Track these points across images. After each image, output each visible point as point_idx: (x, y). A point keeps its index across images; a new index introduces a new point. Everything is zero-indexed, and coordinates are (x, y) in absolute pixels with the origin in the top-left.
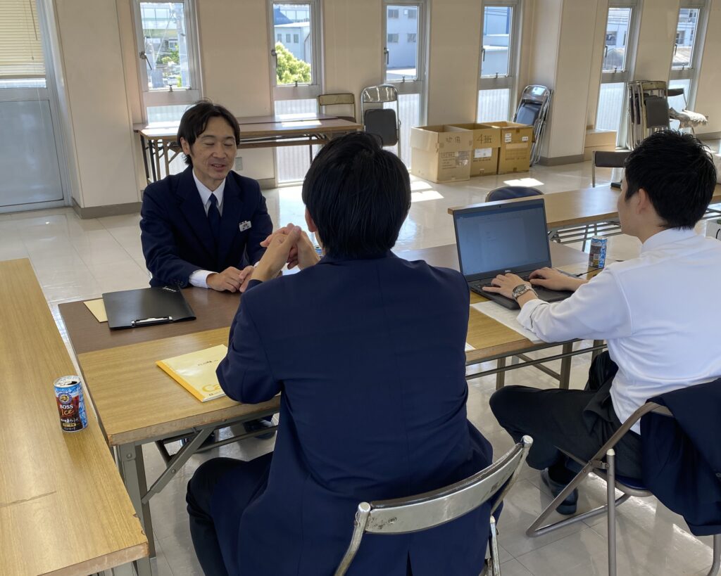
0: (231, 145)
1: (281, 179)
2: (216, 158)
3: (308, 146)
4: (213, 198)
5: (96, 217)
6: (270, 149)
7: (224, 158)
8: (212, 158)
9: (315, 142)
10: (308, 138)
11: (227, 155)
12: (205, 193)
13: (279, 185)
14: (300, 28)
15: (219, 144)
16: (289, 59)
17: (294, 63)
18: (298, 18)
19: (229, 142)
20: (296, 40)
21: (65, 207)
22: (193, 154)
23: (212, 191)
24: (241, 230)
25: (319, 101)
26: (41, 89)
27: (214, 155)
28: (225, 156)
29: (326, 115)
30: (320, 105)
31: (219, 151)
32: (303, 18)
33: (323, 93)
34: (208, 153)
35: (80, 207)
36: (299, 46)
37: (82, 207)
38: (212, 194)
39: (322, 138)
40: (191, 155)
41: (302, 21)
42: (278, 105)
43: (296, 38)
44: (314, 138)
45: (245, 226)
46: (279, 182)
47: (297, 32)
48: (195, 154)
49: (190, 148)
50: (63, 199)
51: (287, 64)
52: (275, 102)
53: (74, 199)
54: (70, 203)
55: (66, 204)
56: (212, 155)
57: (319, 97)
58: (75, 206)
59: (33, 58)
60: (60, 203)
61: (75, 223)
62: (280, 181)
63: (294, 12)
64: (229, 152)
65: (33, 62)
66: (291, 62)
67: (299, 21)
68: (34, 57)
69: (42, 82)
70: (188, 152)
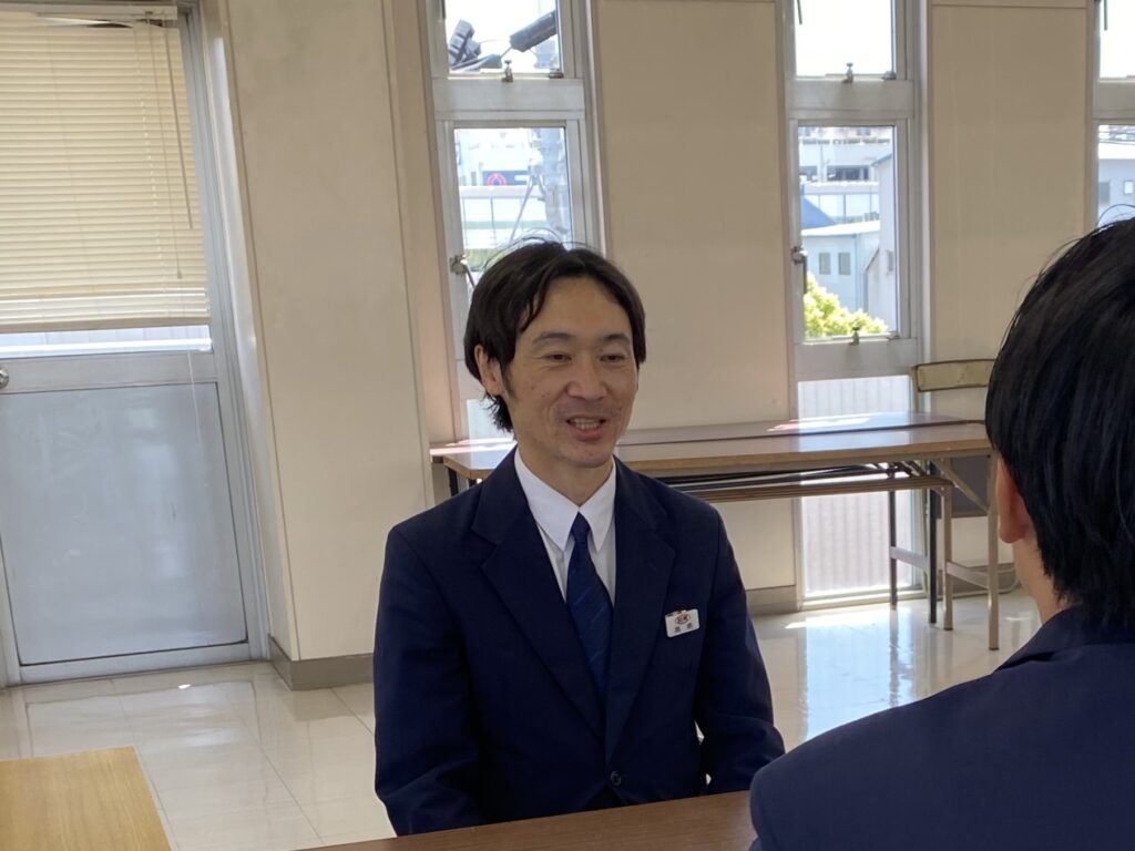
0: (621, 357)
1: (812, 588)
2: (580, 398)
3: (885, 495)
4: (581, 530)
5: (330, 685)
6: (786, 501)
7: (601, 398)
8: (565, 400)
9: (903, 484)
10: (884, 476)
11: (609, 391)
12: (553, 515)
13: (806, 604)
14: (854, 236)
15: (585, 358)
16: (828, 310)
17: (841, 322)
18: (849, 214)
19: (613, 348)
20: (844, 268)
21: (251, 660)
22: (511, 391)
23: (580, 506)
24: (671, 633)
25: (915, 380)
26: (197, 354)
27: (573, 391)
28: (604, 392)
29: (933, 414)
30: (919, 390)
31: (585, 379)
32: (861, 214)
33: (927, 360)
34: (554, 383)
35: (288, 659)
36: (851, 281)
37: (295, 658)
38: (579, 516)
39: (923, 474)
40: (506, 397)
41: (859, 219)
42: (805, 389)
43: (844, 259)
44: (901, 475)
45: (682, 623)
46: (808, 595)
47: (849, 248)
48: (519, 391)
49: (503, 373)
50: (245, 641)
51: (822, 323)
52: (800, 384)
53: (273, 640)
54: (265, 650)
55: (254, 653)
56: (566, 390)
57: (915, 371)
58: (275, 661)
59: (180, 275)
60: (240, 651)
61: (275, 701)
62: (810, 592)
63: (840, 198)
64: (616, 380)
65: (182, 284)
66: (832, 318)
67: (851, 221)
68: (183, 272)
69: (201, 340)
70: (498, 388)
